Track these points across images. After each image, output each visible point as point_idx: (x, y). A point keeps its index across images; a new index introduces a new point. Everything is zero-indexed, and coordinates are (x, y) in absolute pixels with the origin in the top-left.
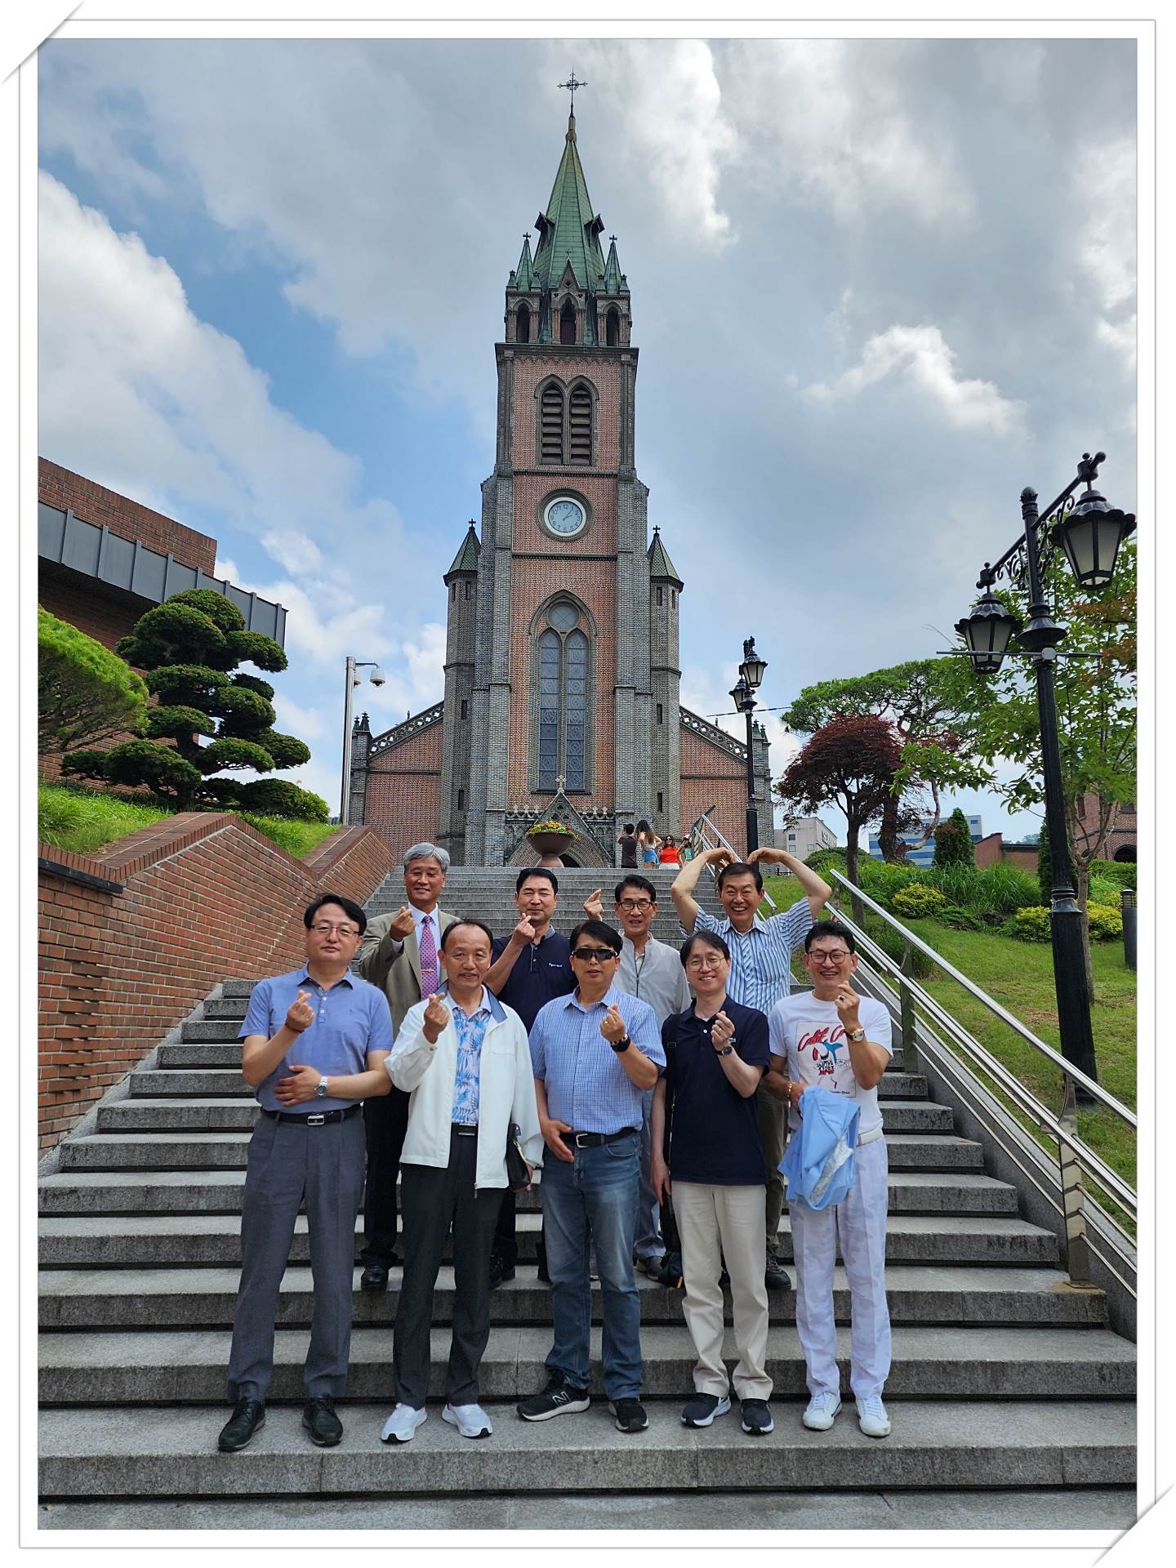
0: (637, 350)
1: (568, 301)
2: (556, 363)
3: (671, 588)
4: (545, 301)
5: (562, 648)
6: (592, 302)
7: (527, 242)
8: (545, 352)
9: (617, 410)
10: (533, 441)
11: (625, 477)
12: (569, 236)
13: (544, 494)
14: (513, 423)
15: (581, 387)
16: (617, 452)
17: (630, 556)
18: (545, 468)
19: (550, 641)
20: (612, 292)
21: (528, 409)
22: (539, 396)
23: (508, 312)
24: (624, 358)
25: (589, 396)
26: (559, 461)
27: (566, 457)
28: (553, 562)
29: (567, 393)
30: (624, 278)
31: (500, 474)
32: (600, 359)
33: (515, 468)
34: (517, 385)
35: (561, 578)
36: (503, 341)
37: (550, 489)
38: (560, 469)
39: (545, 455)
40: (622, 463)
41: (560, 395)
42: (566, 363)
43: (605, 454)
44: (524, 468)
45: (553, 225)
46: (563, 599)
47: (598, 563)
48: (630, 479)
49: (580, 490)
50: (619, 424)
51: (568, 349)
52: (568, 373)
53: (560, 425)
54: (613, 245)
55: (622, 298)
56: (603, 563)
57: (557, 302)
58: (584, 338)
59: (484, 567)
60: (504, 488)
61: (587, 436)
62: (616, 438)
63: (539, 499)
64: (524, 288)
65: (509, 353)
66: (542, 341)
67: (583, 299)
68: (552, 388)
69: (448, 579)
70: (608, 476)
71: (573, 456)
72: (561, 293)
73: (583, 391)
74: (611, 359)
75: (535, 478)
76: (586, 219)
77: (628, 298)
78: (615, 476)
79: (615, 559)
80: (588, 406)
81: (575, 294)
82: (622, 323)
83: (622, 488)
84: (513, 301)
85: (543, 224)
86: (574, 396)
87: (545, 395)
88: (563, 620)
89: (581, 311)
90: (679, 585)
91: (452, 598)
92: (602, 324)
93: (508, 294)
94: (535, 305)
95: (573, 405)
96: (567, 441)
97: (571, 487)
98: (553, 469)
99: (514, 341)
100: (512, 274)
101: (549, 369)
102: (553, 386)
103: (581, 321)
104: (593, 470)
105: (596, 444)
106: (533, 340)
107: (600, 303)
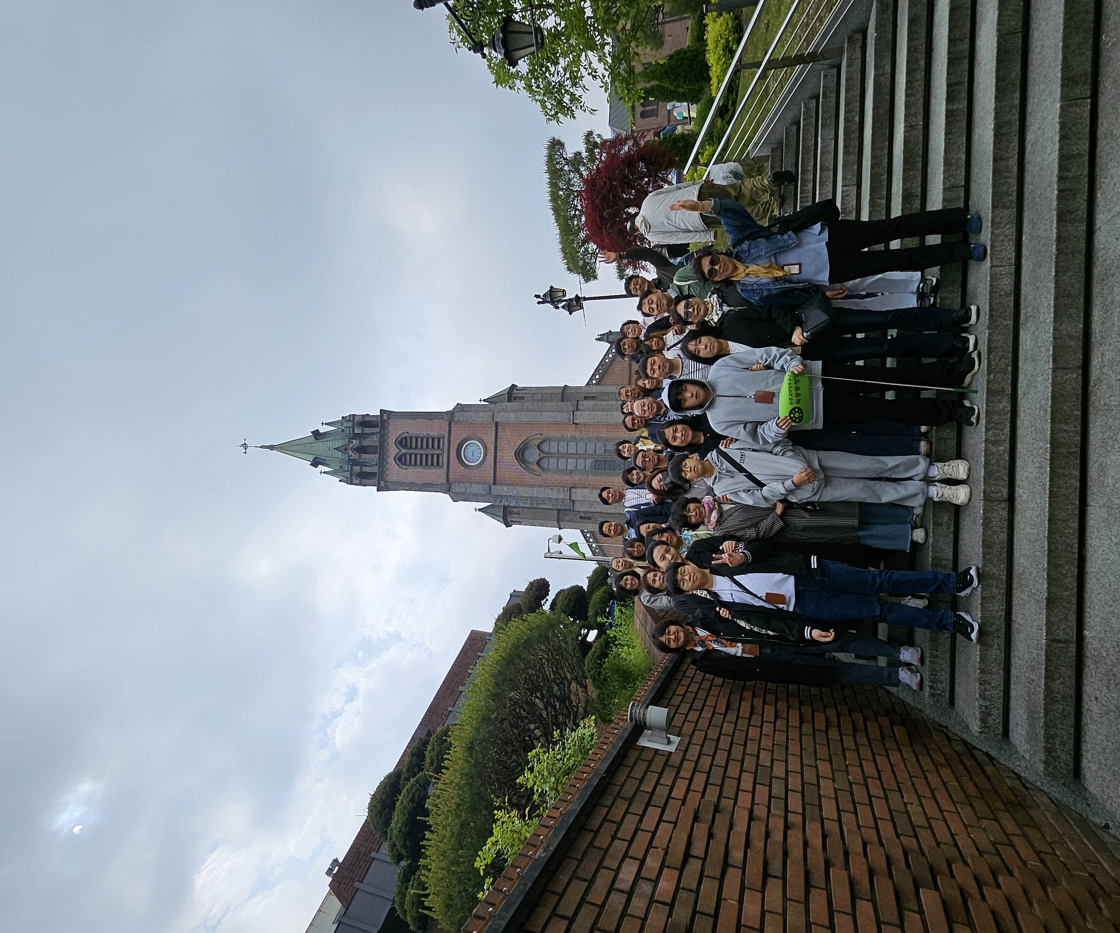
0: (382, 411)
1: (355, 449)
2: (388, 457)
3: (515, 391)
4: (355, 463)
5: (549, 455)
6: (356, 436)
7: (324, 473)
8: (382, 463)
9: (414, 422)
10: (430, 471)
11: (450, 417)
12: (322, 448)
13: (459, 465)
14: (420, 482)
15: (401, 443)
16: (437, 421)
17: (495, 414)
18: (445, 464)
19: (544, 464)
20: (350, 424)
21: (412, 473)
22: (405, 467)
23: (360, 484)
24: (385, 418)
25: (406, 438)
26: (441, 456)
27: (439, 452)
28: (498, 460)
29: (404, 451)
30: (343, 417)
31: (448, 491)
32: (386, 431)
33: (445, 481)
34: (400, 479)
35: (507, 455)
36: (376, 488)
37: (457, 462)
38: (445, 455)
39: (438, 464)
40: (443, 419)
41: (405, 455)
42: (388, 451)
43: (438, 429)
44: (445, 477)
45: (316, 458)
46: (520, 455)
47: (499, 433)
48: (451, 413)
49: (457, 443)
50: (421, 420)
51: (381, 450)
52: (393, 450)
53: (421, 455)
54: (326, 424)
55: (354, 419)
56: (499, 430)
57: (355, 456)
58: (374, 441)
59: (501, 501)
60: (456, 488)
61: (428, 439)
62: (429, 422)
63: (463, 468)
64: (348, 474)
65: (382, 484)
66: (376, 465)
67: (354, 441)
68: (401, 460)
69: (508, 525)
70: (450, 427)
71: (439, 447)
72: (350, 452)
73: (403, 442)
74: (386, 425)
75: (451, 470)
76: (313, 439)
77: (354, 415)
78: (450, 424)
79: (497, 423)
80: (411, 439)
81: (351, 445)
82: (367, 419)
83: (456, 419)
84: (355, 481)
85: (315, 464)
86: (405, 447)
87: (405, 464)
88: (533, 455)
89: (360, 443)
90: (513, 386)
91: (519, 523)
92: (367, 430)
93: (351, 484)
94: (357, 468)
95: (411, 448)
96: (429, 452)
97: (455, 449)
98: (445, 460)
99: (376, 481)
100: (340, 481)
101: (391, 460)
102: (400, 459)
103: (365, 443)
104: (446, 436)
105: (431, 434)
106: (375, 469)
107: (356, 432)
